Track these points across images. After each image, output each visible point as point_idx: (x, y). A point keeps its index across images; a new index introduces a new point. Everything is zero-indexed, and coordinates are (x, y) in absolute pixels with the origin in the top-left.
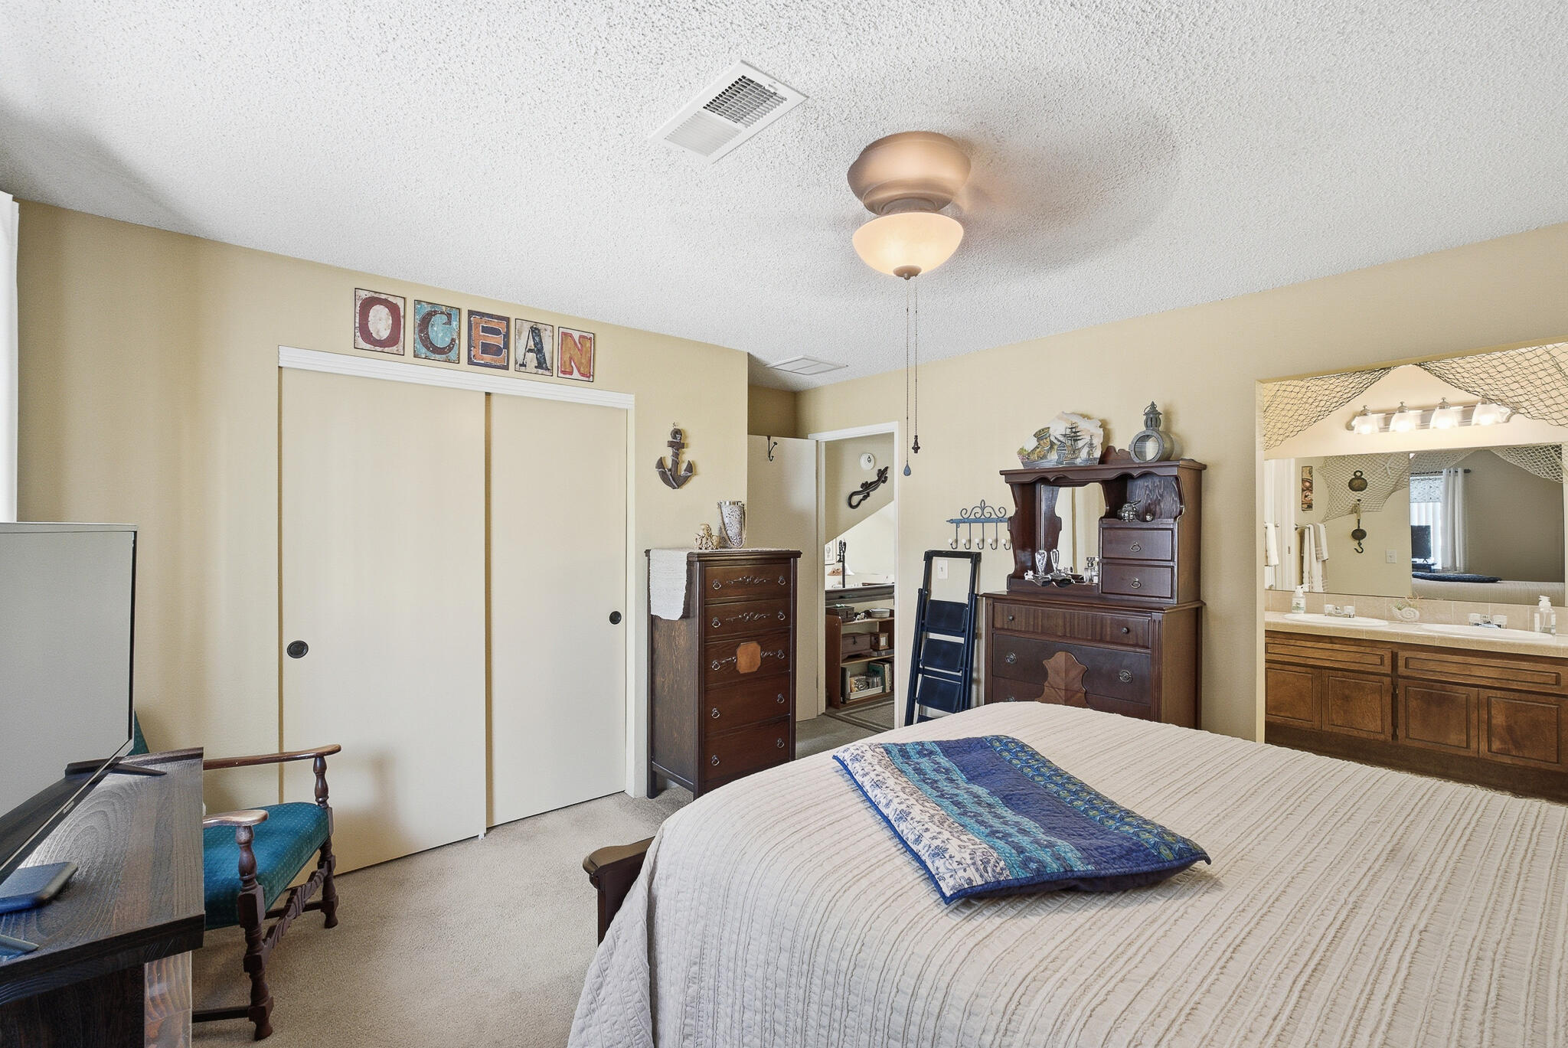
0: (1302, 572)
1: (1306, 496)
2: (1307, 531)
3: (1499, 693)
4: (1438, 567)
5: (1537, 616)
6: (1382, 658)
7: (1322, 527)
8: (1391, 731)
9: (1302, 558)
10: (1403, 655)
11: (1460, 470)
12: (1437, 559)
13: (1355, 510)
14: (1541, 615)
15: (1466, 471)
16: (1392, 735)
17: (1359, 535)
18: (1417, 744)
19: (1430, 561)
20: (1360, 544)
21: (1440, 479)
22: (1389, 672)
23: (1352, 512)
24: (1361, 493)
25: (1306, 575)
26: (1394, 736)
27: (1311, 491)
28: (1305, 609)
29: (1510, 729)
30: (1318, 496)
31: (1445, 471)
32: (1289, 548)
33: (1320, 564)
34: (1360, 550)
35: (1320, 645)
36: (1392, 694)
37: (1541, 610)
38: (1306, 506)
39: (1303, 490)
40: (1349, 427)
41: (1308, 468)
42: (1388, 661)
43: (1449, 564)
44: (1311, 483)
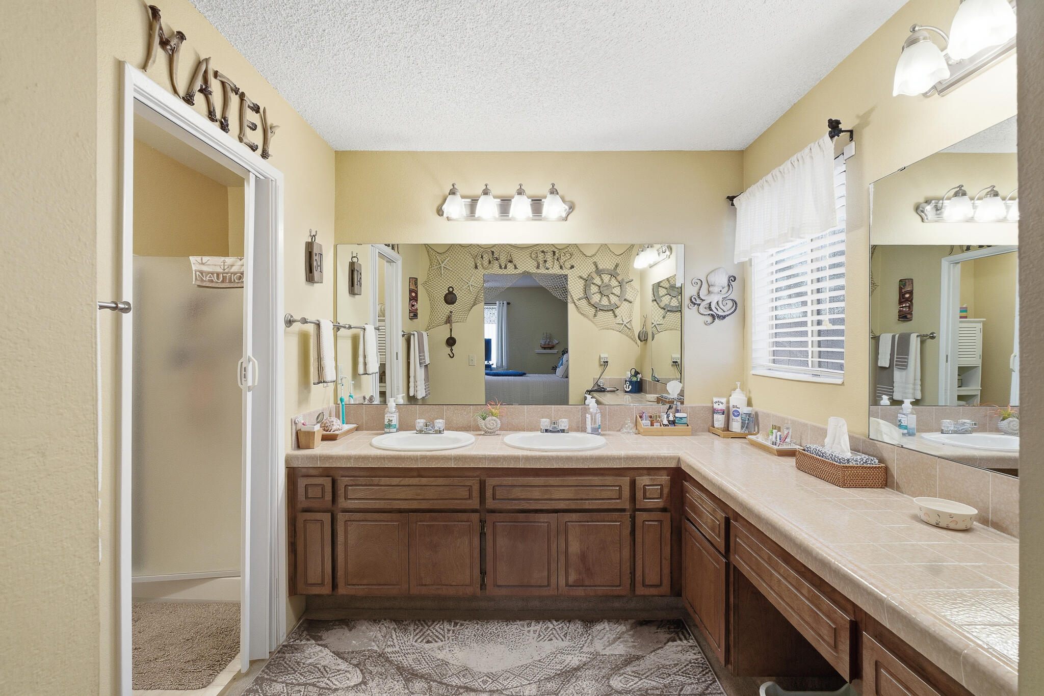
0: (409, 377)
1: (413, 306)
2: (412, 337)
3: (574, 516)
4: (494, 366)
5: (588, 416)
6: (470, 491)
7: (425, 334)
8: (479, 580)
9: (408, 363)
10: (491, 482)
11: (505, 302)
12: (494, 362)
13: (449, 320)
14: (591, 414)
15: (508, 304)
16: (481, 585)
17: (451, 342)
18: (504, 592)
19: (491, 363)
20: (452, 350)
21: (495, 308)
22: (478, 507)
23: (446, 323)
24: (453, 306)
25: (412, 379)
26: (483, 586)
27: (417, 301)
28: (397, 426)
29: (583, 557)
30: (422, 305)
31: (497, 302)
32: (397, 353)
33: (423, 369)
34: (452, 355)
35: (406, 481)
36: (481, 534)
37: (591, 410)
38: (412, 315)
39: (410, 300)
40: (440, 212)
41: (414, 280)
42: (476, 493)
43: (499, 365)
44: (416, 294)
